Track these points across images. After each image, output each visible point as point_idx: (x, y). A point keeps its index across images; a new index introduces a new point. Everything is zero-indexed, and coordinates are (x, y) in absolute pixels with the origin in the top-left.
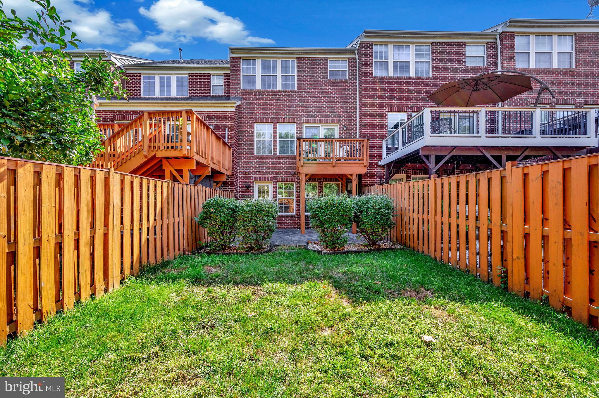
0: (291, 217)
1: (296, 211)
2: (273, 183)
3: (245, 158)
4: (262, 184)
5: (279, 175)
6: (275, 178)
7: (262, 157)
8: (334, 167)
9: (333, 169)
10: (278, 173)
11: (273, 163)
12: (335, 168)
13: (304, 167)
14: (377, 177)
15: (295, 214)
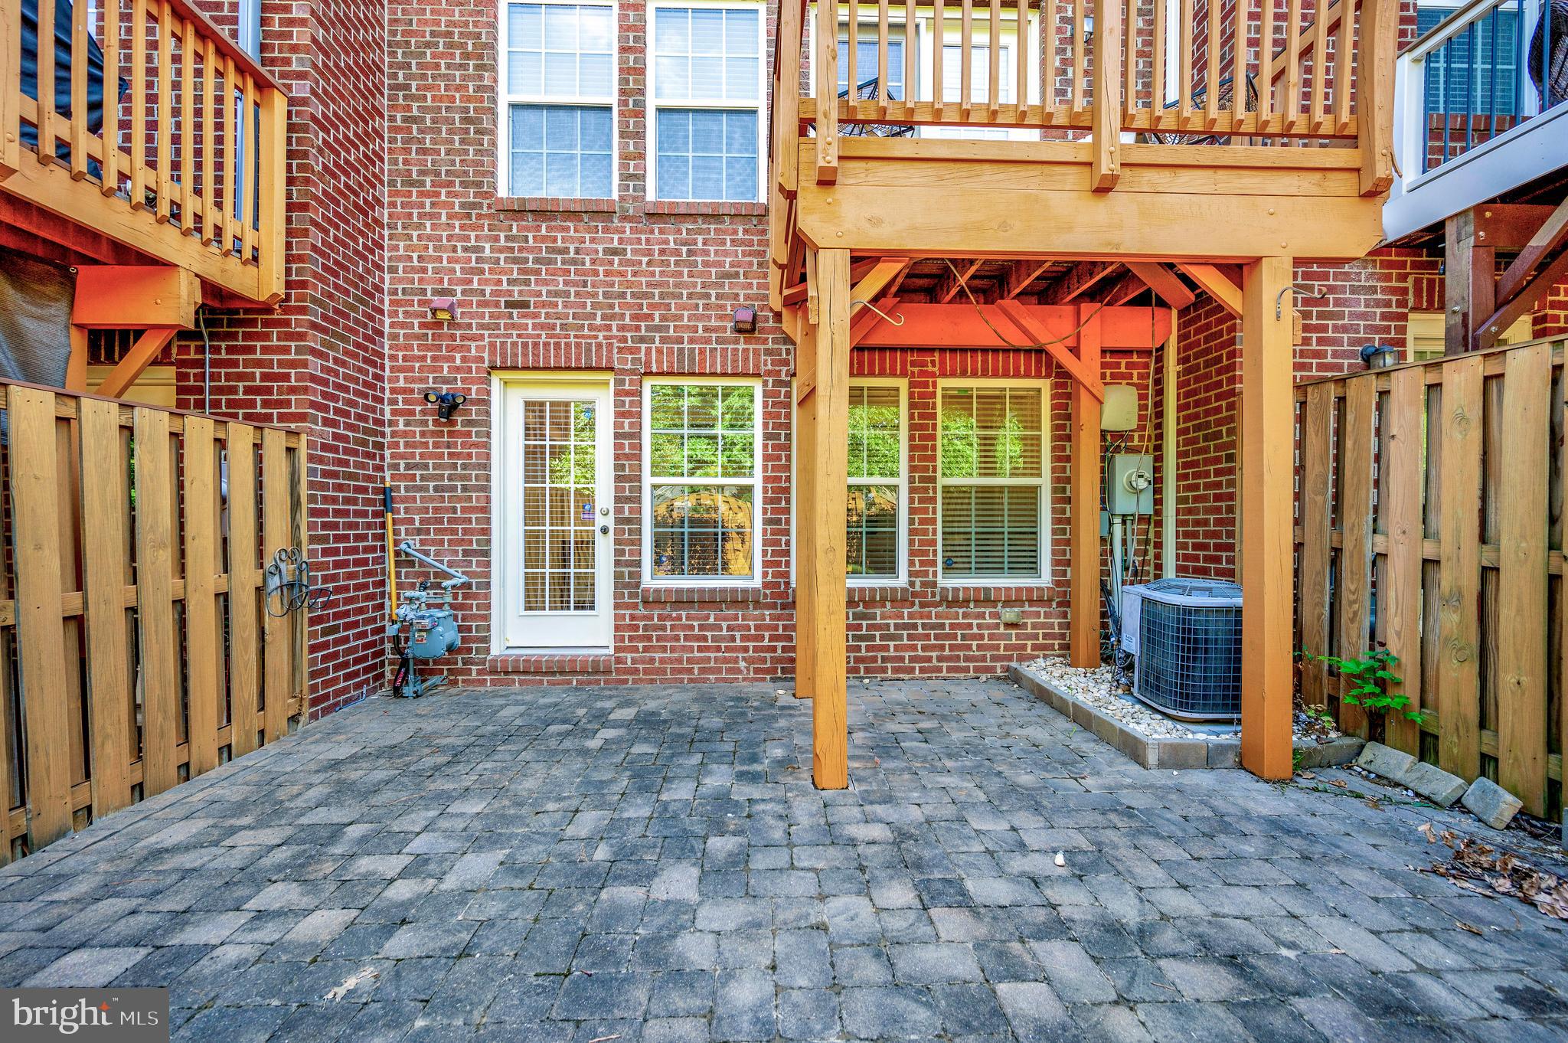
0: (734, 603)
1: (766, 564)
2: (619, 382)
3: (431, 216)
4: (549, 392)
5: (658, 328)
6: (631, 350)
7: (543, 212)
8: (1103, 189)
9: (1101, 210)
10: (650, 317)
11: (614, 252)
12: (1117, 200)
13: (839, 191)
14: (1345, 329)
15: (757, 582)
